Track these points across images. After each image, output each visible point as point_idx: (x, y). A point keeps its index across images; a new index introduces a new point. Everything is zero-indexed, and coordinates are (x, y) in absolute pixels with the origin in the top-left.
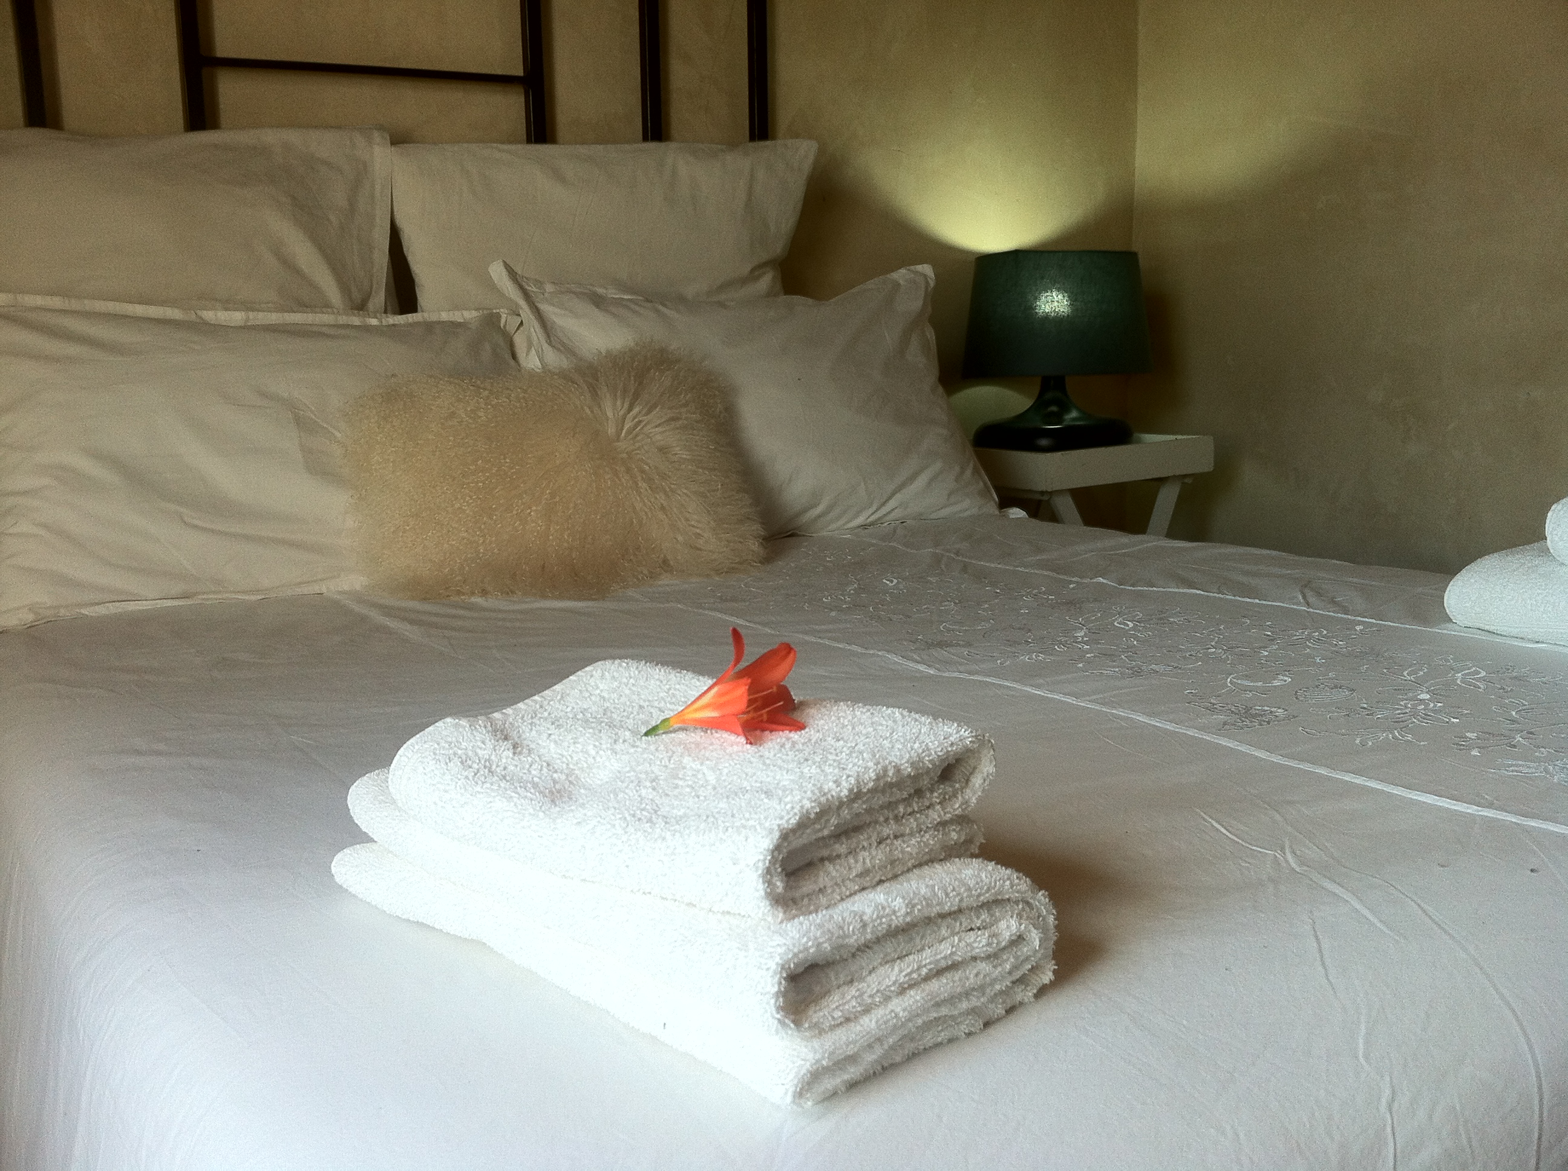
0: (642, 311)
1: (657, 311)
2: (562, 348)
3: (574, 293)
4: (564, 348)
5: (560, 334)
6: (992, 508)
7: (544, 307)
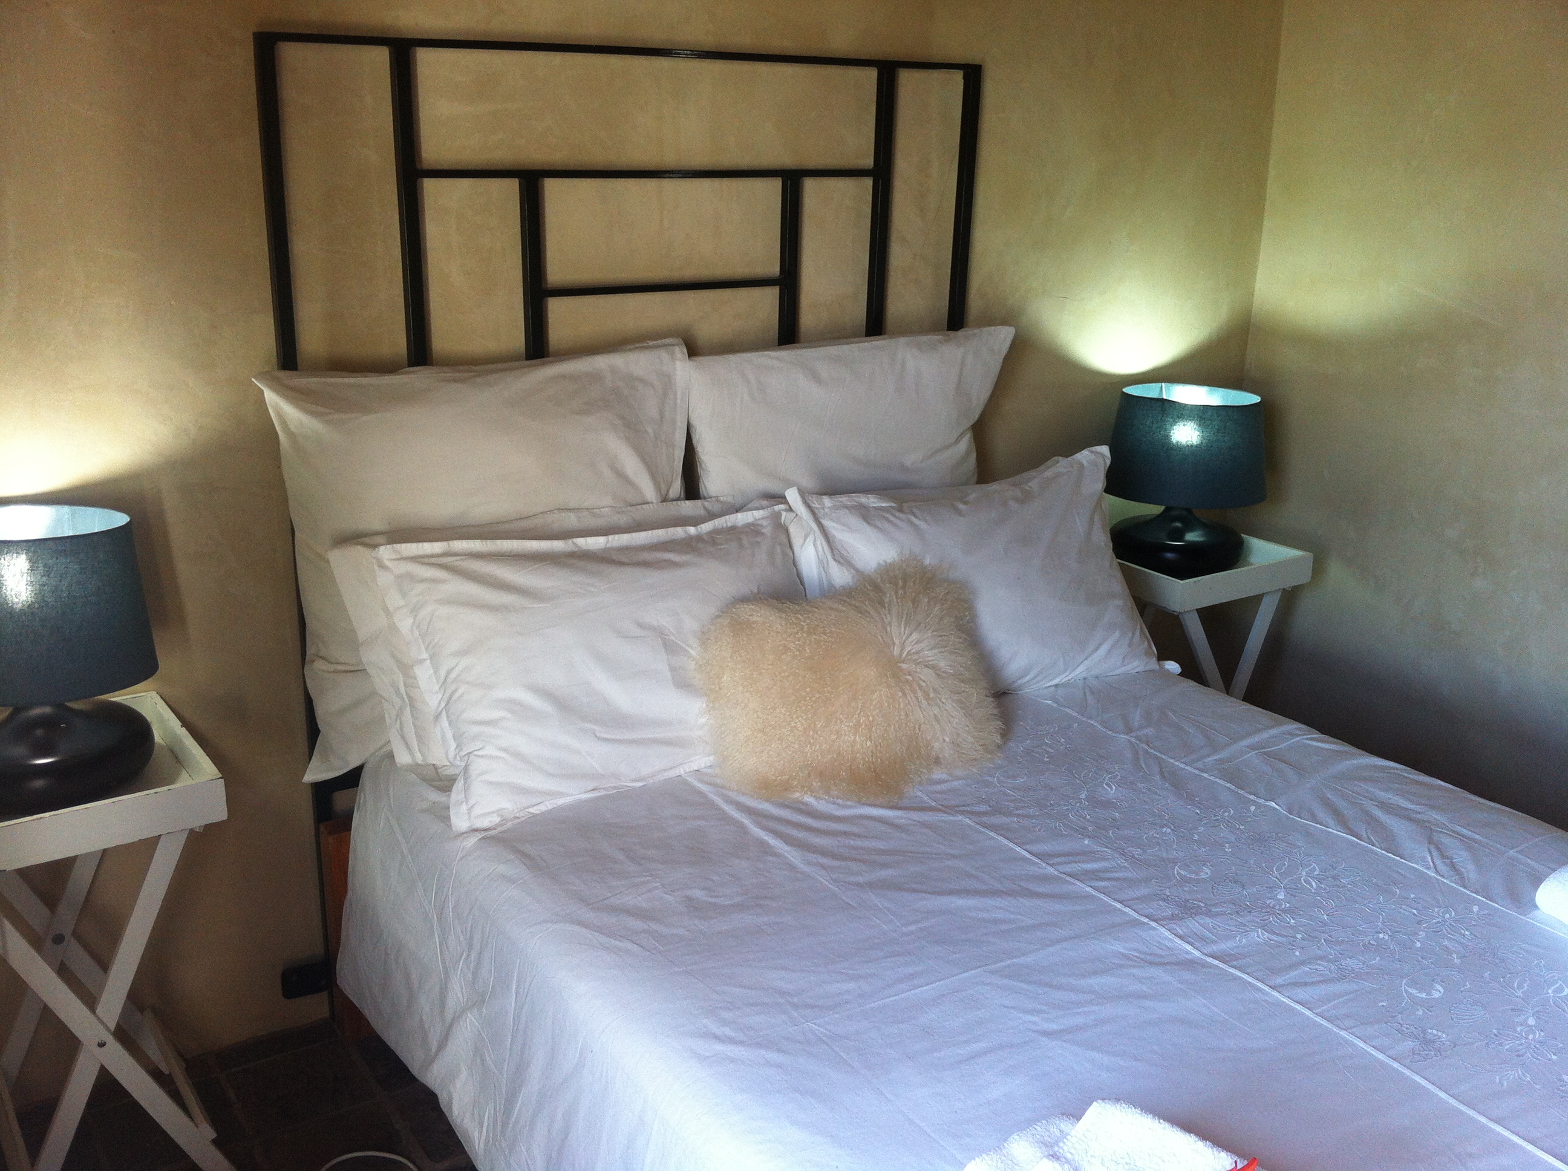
0: (898, 522)
1: (912, 523)
2: (841, 560)
3: (847, 507)
4: (842, 559)
5: (839, 547)
6: (1153, 664)
7: (827, 523)
